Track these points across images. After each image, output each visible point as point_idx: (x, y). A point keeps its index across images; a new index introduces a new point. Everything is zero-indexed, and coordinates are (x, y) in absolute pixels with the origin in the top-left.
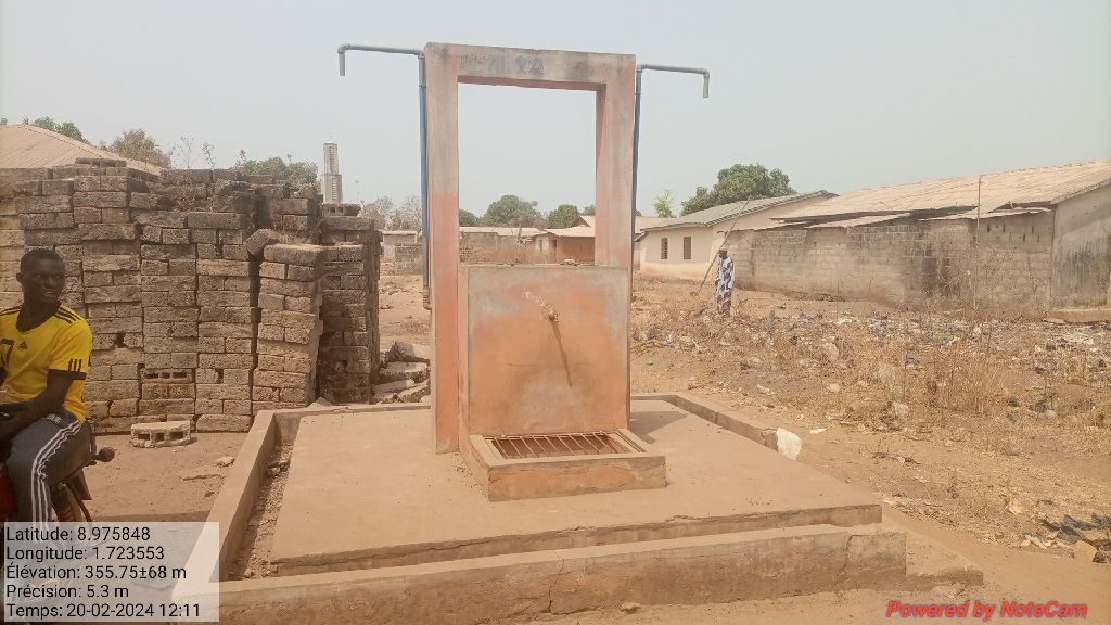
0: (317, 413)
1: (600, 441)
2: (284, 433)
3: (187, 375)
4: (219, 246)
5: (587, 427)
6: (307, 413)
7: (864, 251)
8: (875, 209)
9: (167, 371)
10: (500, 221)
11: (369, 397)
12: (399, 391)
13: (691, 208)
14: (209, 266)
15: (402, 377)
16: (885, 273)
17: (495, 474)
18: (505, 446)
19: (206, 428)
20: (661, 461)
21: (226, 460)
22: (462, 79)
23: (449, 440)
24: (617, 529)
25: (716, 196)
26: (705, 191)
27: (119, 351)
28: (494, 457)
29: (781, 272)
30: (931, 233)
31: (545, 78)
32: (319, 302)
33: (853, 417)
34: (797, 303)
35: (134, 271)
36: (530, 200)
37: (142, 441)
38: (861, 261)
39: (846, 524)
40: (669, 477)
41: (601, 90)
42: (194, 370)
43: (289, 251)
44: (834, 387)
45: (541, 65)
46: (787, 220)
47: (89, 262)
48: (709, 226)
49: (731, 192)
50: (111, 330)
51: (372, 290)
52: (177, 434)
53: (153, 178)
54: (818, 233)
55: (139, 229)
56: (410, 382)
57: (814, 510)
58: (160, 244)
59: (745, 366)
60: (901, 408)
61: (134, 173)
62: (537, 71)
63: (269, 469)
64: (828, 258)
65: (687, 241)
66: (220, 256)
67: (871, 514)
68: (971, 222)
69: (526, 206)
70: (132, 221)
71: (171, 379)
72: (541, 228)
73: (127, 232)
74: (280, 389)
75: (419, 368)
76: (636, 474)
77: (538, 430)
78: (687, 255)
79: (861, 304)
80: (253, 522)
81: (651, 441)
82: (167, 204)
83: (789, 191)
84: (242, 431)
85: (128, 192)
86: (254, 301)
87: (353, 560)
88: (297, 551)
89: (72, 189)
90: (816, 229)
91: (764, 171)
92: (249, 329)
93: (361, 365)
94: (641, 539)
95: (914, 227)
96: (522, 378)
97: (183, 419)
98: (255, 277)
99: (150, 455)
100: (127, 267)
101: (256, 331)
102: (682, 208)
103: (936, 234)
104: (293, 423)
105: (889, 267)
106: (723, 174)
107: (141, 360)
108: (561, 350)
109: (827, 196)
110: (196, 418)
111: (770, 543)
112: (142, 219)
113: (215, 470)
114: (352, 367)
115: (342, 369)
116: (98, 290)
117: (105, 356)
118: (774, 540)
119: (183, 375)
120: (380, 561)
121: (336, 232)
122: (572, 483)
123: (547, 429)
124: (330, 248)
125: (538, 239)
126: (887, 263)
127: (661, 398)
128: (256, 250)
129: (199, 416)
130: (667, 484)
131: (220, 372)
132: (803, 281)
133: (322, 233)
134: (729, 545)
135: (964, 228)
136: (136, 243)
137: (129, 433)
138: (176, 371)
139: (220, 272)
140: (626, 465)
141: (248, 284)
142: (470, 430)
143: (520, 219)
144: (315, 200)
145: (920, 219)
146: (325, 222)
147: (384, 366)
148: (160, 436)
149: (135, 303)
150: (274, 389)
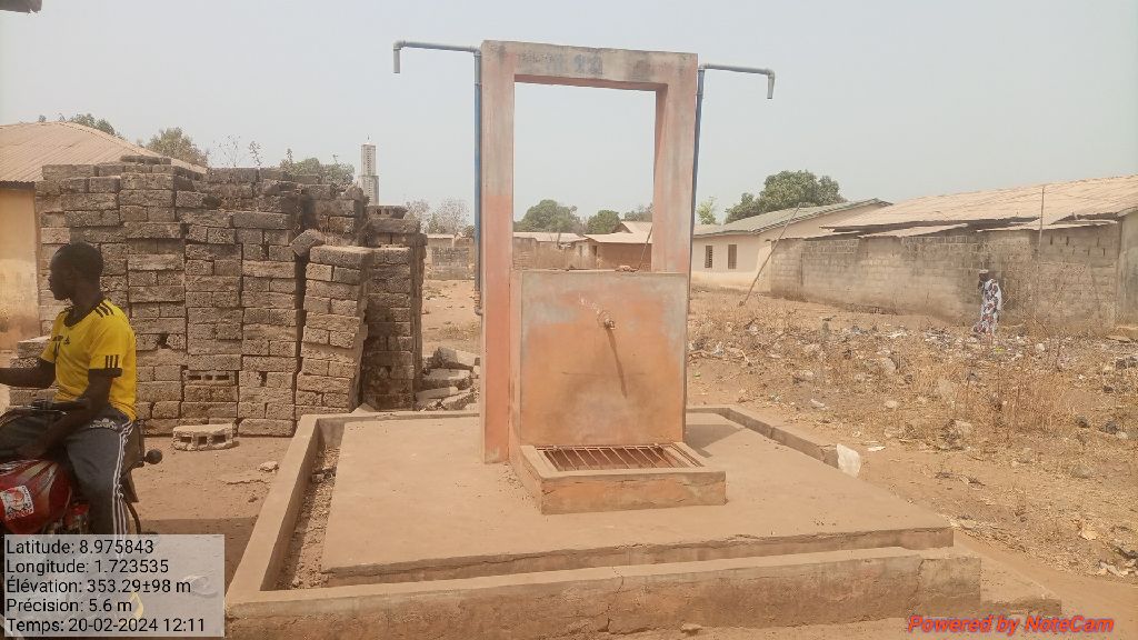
0: (362, 419)
1: (655, 454)
2: (327, 438)
3: (231, 378)
4: (266, 246)
5: (641, 439)
6: (351, 419)
7: (919, 263)
8: (930, 219)
9: (210, 373)
10: (538, 226)
11: (412, 403)
12: (443, 398)
13: (736, 215)
14: (255, 268)
15: (446, 384)
16: (941, 287)
17: (548, 486)
18: (559, 457)
19: (249, 432)
20: (721, 477)
21: (270, 465)
22: (519, 78)
23: (498, 450)
24: (675, 547)
25: (762, 203)
26: (751, 197)
27: (162, 352)
28: (547, 469)
29: (830, 283)
30: (991, 244)
31: (604, 77)
32: (364, 305)
33: (914, 435)
34: (849, 315)
35: (179, 271)
36: (568, 205)
37: (183, 444)
38: (916, 273)
39: (915, 547)
40: (728, 494)
41: (661, 90)
42: (237, 372)
43: (335, 253)
44: (893, 404)
45: (600, 65)
46: (837, 229)
47: (134, 261)
48: (757, 234)
49: (778, 200)
50: (155, 331)
51: (416, 294)
52: (220, 438)
53: (198, 177)
54: (870, 243)
55: (185, 228)
56: (453, 390)
57: (882, 532)
58: (206, 244)
59: (797, 380)
60: (963, 426)
61: (179, 171)
62: (595, 71)
63: (314, 476)
64: (883, 269)
65: (732, 251)
66: (266, 257)
67: (942, 537)
68: (1033, 234)
69: (565, 211)
70: (177, 219)
71: (213, 382)
72: (580, 234)
73: (173, 231)
74: (323, 394)
75: (463, 375)
76: (694, 490)
77: (591, 441)
78: (732, 263)
79: (917, 317)
80: (298, 530)
81: (707, 455)
82: (213, 203)
83: (838, 199)
84: (284, 436)
85: (174, 190)
86: (299, 304)
87: (405, 572)
88: (347, 561)
89: (118, 186)
90: (867, 239)
91: (812, 177)
92: (293, 331)
93: (405, 371)
94: (701, 558)
95: (972, 238)
96: (576, 387)
97: (225, 422)
98: (301, 278)
99: (192, 459)
100: (171, 267)
101: (300, 335)
102: (726, 215)
103: (996, 245)
104: (337, 428)
105: (945, 280)
106: (771, 180)
107: (183, 362)
108: (617, 361)
109: (880, 204)
110: (238, 421)
111: (839, 565)
112: (188, 218)
113: (258, 476)
114: (396, 373)
115: (385, 374)
116: (142, 289)
117: (147, 357)
118: (842, 562)
119: (226, 377)
120: (433, 573)
121: (382, 234)
122: (628, 497)
123: (601, 442)
124: (376, 250)
125: (577, 245)
126: (943, 275)
127: (714, 411)
128: (303, 251)
129: (242, 419)
130: (726, 501)
131: (264, 375)
132: (855, 292)
133: (368, 235)
134: (795, 567)
135: (1025, 239)
136: (182, 241)
137: (171, 435)
138: (220, 374)
139: (265, 274)
140: (685, 480)
141: (293, 286)
142: (522, 441)
143: (560, 223)
144: (361, 202)
145: (980, 229)
146: (370, 223)
147: (427, 373)
148: (203, 440)
149: (177, 303)
150: (317, 393)
